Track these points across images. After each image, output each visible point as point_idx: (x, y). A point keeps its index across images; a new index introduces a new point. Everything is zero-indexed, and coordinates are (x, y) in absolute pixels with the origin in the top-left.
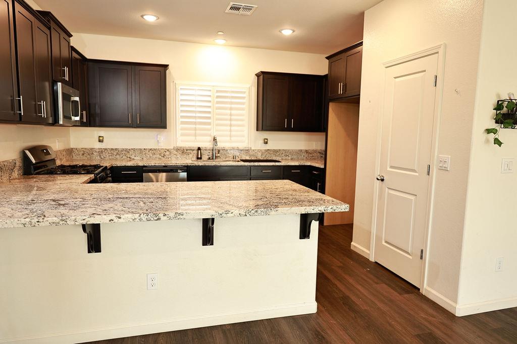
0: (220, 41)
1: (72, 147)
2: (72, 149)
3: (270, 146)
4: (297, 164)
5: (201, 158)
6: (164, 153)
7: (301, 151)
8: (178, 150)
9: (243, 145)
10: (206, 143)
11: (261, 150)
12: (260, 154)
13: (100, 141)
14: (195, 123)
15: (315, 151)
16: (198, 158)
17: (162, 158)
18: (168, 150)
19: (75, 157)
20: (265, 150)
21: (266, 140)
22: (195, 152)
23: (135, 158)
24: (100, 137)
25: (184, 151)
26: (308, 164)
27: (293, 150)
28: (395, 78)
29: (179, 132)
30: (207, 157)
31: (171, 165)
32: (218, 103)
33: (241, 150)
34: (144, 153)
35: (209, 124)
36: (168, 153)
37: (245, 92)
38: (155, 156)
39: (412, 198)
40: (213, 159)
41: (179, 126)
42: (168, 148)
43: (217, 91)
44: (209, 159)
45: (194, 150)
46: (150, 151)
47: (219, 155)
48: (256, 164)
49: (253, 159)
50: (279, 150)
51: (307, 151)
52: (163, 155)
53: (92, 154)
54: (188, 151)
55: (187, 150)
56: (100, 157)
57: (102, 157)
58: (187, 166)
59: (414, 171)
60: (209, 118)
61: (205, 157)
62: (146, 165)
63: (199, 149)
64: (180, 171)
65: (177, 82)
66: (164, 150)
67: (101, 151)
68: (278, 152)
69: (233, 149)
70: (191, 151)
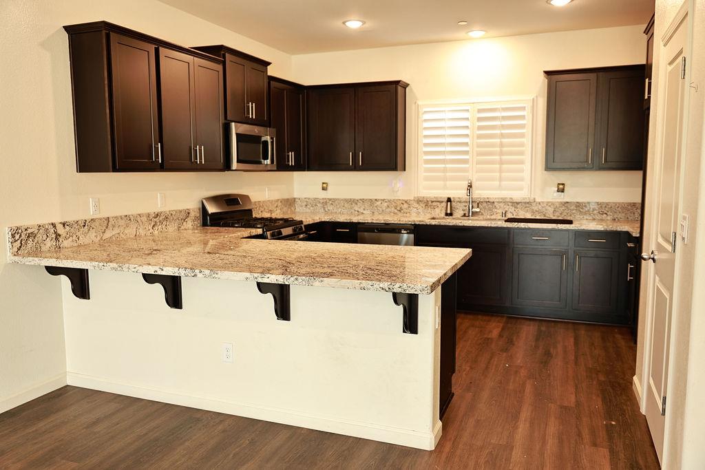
1: (295, 197)
2: (295, 199)
3: (570, 196)
4: (600, 228)
5: (451, 214)
6: (400, 206)
8: (419, 201)
9: (518, 195)
10: (458, 192)
11: (553, 204)
12: (551, 210)
13: (323, 189)
14: (443, 161)
16: (447, 214)
17: (398, 213)
18: (406, 202)
19: (297, 210)
20: (561, 203)
21: (561, 186)
22: (444, 204)
23: (364, 212)
24: (323, 183)
25: (428, 203)
29: (422, 175)
30: (462, 213)
31: (393, 222)
32: (480, 128)
33: (518, 203)
34: (375, 205)
35: (466, 161)
36: (406, 206)
38: (388, 210)
40: (469, 216)
41: (422, 167)
42: (406, 199)
43: (480, 111)
44: (464, 215)
45: (442, 202)
46: (383, 203)
47: (478, 210)
49: (538, 217)
52: (399, 208)
53: (316, 205)
54: (434, 204)
55: (432, 202)
56: (324, 209)
57: (326, 209)
58: (415, 226)
60: (466, 153)
61: (458, 213)
62: (361, 221)
63: (449, 200)
64: (405, 232)
65: (420, 103)
66: (401, 202)
67: (325, 202)
68: (585, 206)
69: (504, 201)
70: (438, 203)
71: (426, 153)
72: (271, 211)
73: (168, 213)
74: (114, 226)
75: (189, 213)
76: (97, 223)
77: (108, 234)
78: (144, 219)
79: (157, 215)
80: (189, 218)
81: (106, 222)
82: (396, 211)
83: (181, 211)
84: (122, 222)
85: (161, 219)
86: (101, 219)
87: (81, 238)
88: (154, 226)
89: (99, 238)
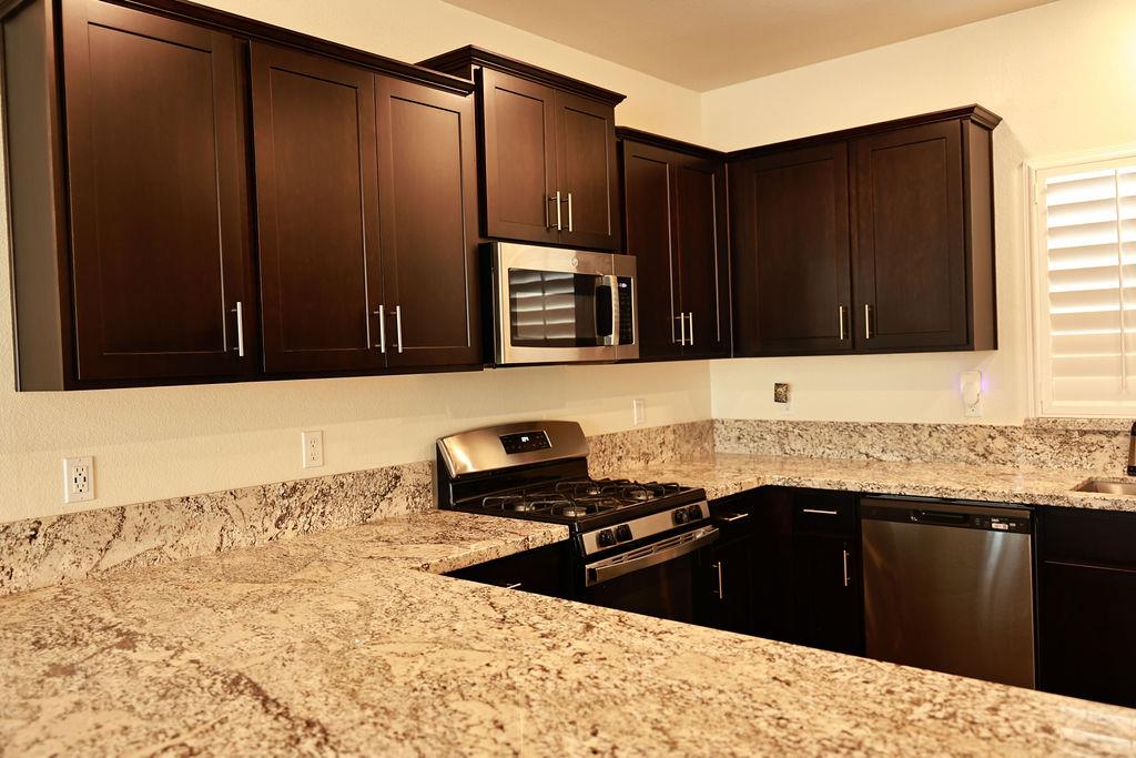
1: (714, 417)
2: (712, 422)
6: (987, 444)
8: (1040, 430)
13: (778, 399)
14: (1118, 319)
17: (980, 460)
18: (1002, 432)
19: (719, 448)
22: (1123, 442)
23: (884, 457)
24: (777, 385)
25: (1068, 437)
29: (1048, 358)
31: (962, 496)
34: (914, 439)
36: (1000, 443)
38: (952, 453)
41: (1047, 336)
42: (1000, 423)
45: (1116, 434)
46: (935, 435)
52: (980, 449)
53: (762, 438)
54: (1088, 438)
55: (1083, 433)
56: (782, 449)
57: (787, 448)
58: (1036, 510)
62: (869, 489)
64: (1001, 526)
65: (1033, 163)
66: (986, 432)
67: (784, 431)
70: (1103, 438)
71: (1057, 298)
72: (645, 454)
73: (329, 481)
74: (140, 530)
75: (397, 478)
76: (81, 527)
77: (120, 553)
78: (250, 503)
79: (294, 489)
80: (397, 491)
81: (113, 521)
82: (972, 456)
83: (372, 475)
84: (173, 519)
85: (304, 499)
86: (94, 514)
87: (18, 572)
88: (281, 519)
89: (86, 567)
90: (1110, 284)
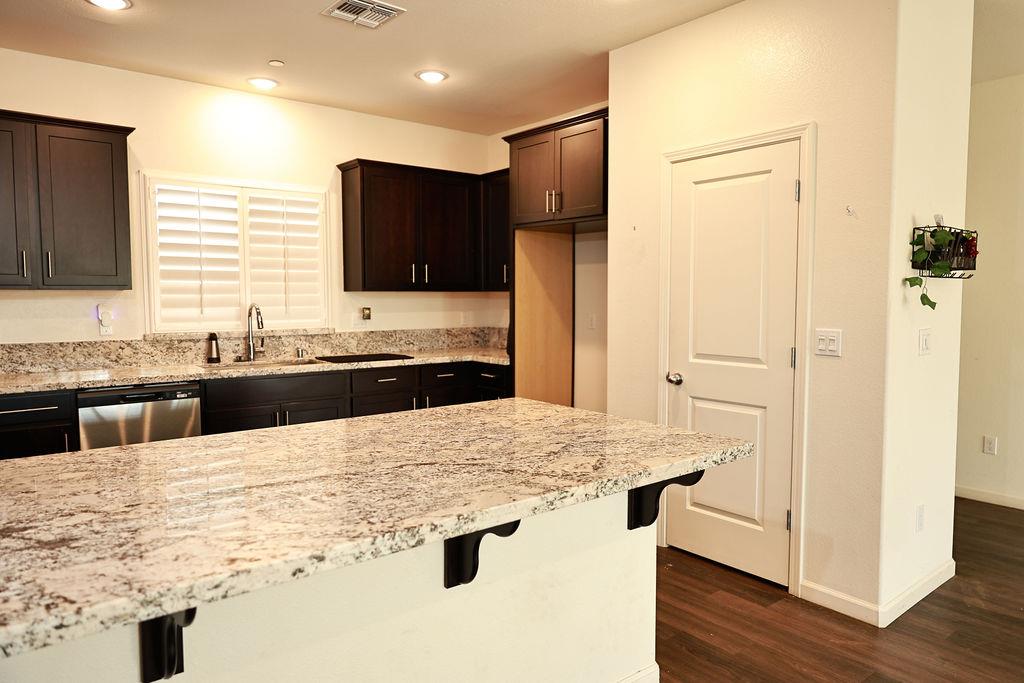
0: (263, 84)
3: (378, 323)
4: (446, 359)
5: (218, 360)
6: (114, 353)
7: (438, 331)
8: (154, 341)
9: (314, 325)
10: (228, 323)
11: (356, 334)
12: (354, 343)
14: (200, 275)
15: (464, 331)
16: (210, 360)
17: (113, 364)
18: (129, 345)
20: (366, 333)
21: (368, 312)
22: (203, 345)
25: (173, 345)
26: (468, 357)
27: (421, 331)
28: (696, 183)
29: (158, 297)
30: (233, 356)
31: (157, 381)
32: (253, 226)
33: (313, 336)
34: (61, 354)
35: (234, 276)
36: (128, 351)
37: (314, 205)
38: (91, 361)
39: (757, 412)
40: (249, 359)
41: (159, 283)
42: (128, 338)
43: (252, 200)
44: (239, 359)
45: (198, 341)
46: (78, 349)
47: (262, 349)
48: (364, 365)
49: (339, 354)
50: (395, 331)
51: (449, 332)
52: (113, 357)
54: (183, 345)
55: (181, 341)
59: (756, 360)
60: (234, 262)
61: (227, 357)
62: (84, 386)
63: (213, 337)
64: (183, 396)
66: (118, 345)
68: (392, 336)
69: (295, 335)
70: (192, 344)
71: (164, 260)
82: (108, 362)
90: (196, 255)
